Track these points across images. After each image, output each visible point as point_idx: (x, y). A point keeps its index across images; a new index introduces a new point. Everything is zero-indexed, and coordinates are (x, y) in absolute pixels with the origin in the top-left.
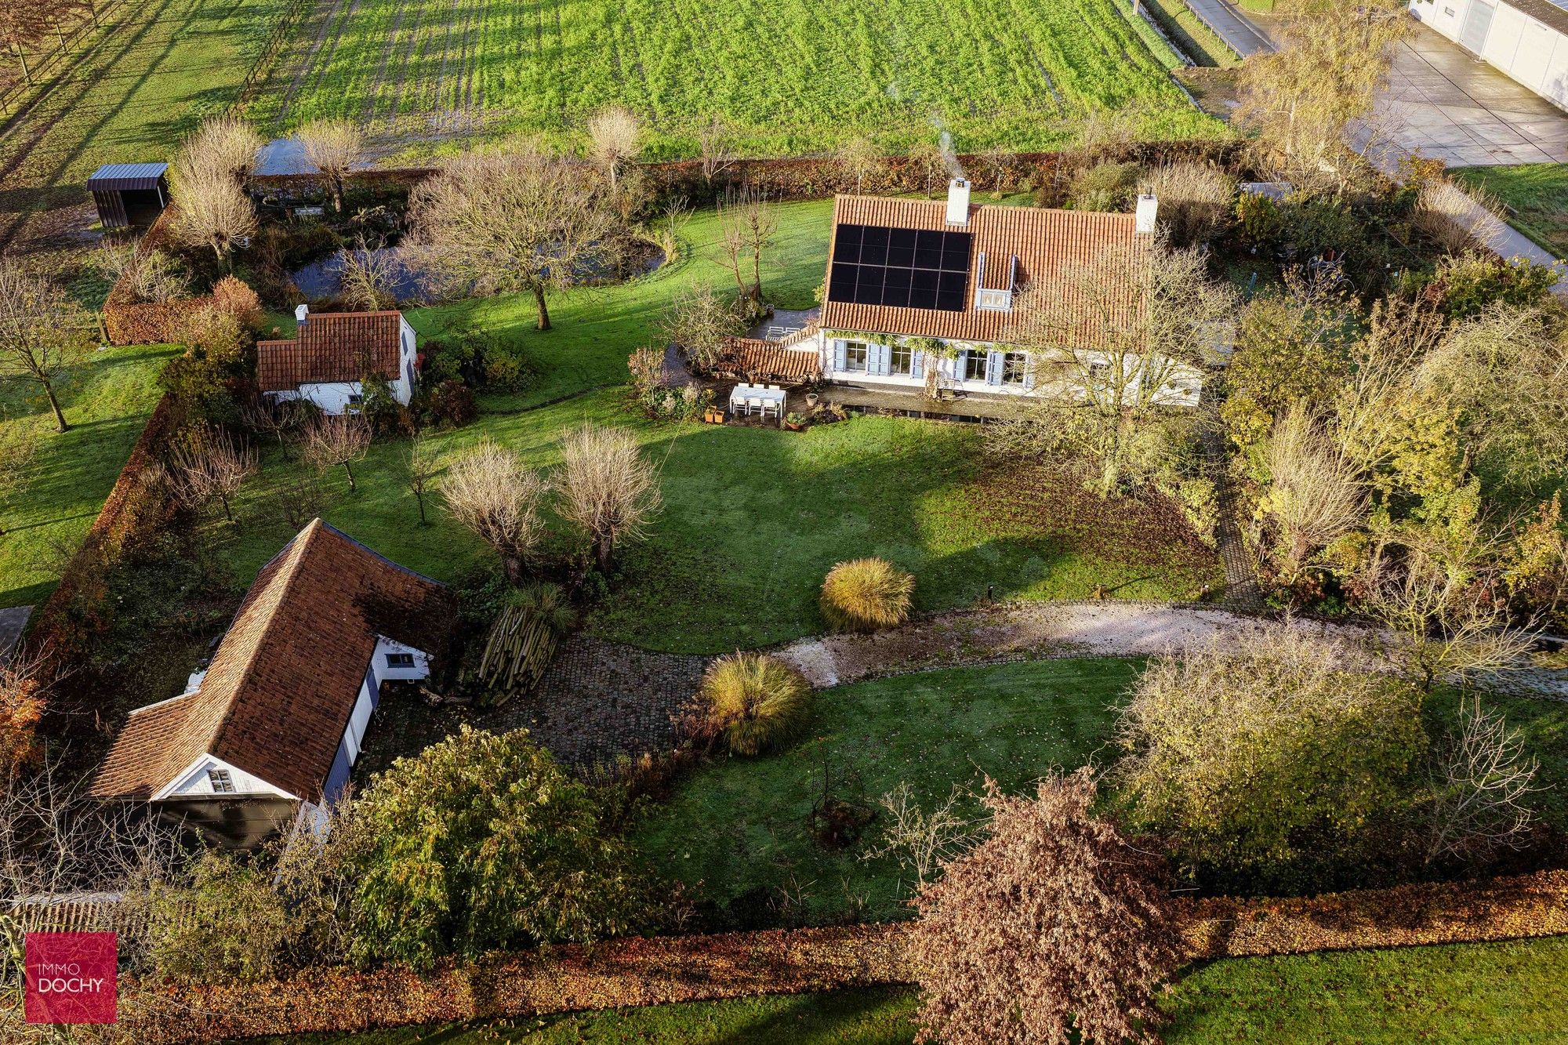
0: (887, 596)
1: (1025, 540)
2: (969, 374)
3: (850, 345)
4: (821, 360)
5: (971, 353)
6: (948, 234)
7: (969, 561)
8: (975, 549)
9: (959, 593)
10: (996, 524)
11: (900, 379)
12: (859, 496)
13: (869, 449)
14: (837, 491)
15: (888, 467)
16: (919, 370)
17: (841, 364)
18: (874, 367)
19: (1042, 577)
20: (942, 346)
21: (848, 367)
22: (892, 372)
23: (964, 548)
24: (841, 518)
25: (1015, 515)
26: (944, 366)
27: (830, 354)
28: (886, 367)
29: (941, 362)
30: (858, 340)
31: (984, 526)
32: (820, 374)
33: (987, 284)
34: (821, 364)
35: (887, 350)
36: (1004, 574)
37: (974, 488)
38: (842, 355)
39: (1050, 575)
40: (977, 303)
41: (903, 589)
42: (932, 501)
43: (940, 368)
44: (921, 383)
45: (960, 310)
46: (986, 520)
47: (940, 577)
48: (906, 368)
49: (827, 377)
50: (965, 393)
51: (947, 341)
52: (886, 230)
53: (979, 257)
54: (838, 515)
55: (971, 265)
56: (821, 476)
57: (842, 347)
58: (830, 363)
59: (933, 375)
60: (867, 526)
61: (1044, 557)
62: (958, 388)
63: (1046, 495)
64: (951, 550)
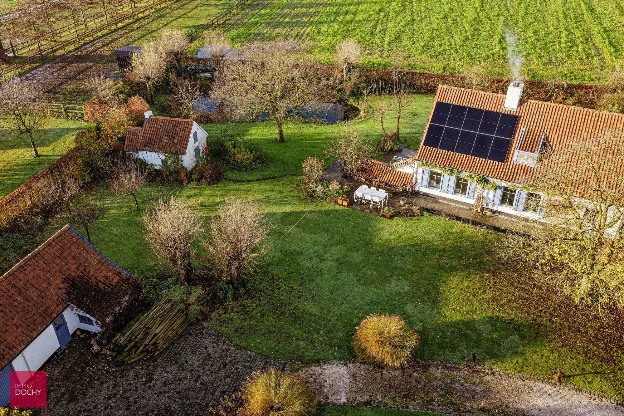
0: (395, 347)
1: (511, 322)
2: (503, 201)
3: (432, 173)
4: (414, 179)
5: (506, 189)
6: (504, 115)
7: (467, 329)
8: (474, 321)
9: (454, 351)
10: (494, 305)
11: (459, 198)
12: (409, 267)
13: (427, 237)
14: (398, 260)
15: (435, 251)
16: (471, 194)
17: (425, 183)
18: (445, 188)
19: (517, 353)
20: (487, 182)
21: (430, 186)
22: (455, 192)
23: (467, 318)
24: (392, 280)
25: (509, 301)
26: (488, 194)
27: (419, 177)
28: (452, 189)
29: (486, 191)
30: (436, 170)
31: (485, 305)
32: (413, 186)
33: (522, 148)
34: (414, 182)
35: (453, 179)
36: (489, 344)
37: (486, 275)
38: (426, 178)
39: (523, 354)
40: (515, 159)
41: (408, 344)
42: (456, 280)
43: (485, 195)
44: (472, 202)
45: (503, 161)
46: (488, 301)
47: (444, 336)
48: (464, 191)
49: (417, 189)
50: (499, 213)
51: (491, 179)
52: (465, 108)
53: (521, 130)
54: (391, 277)
55: (515, 135)
56: (391, 249)
57: (427, 174)
58: (419, 181)
59: (479, 198)
60: (407, 288)
61: (522, 337)
62: (495, 208)
63: (535, 291)
64: (457, 317)
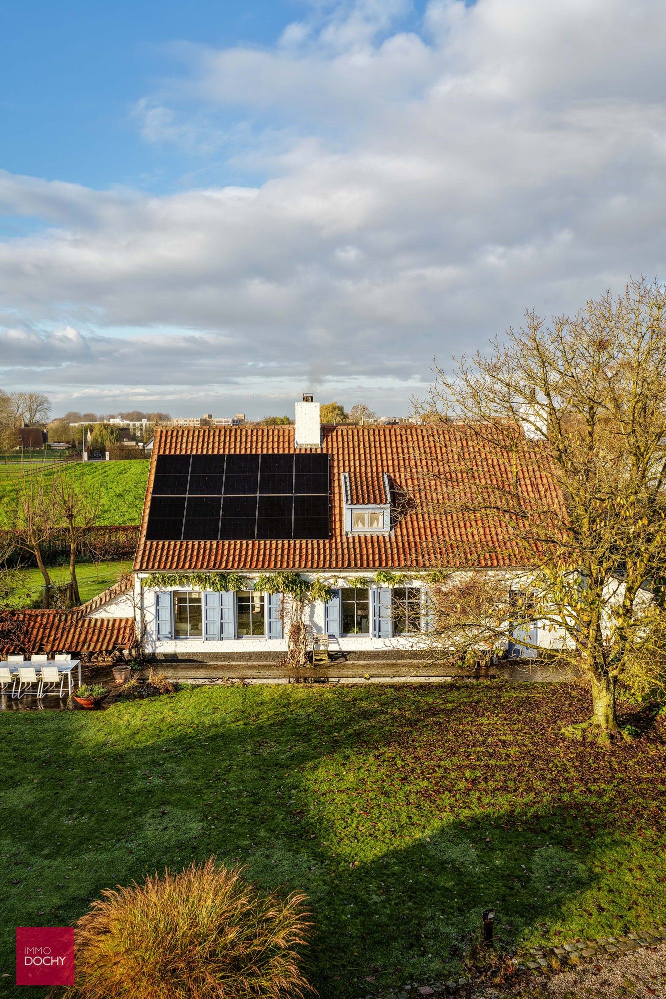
1: (511, 818)
2: (346, 629)
3: (180, 599)
4: (138, 625)
5: (347, 593)
6: (299, 456)
7: (416, 869)
8: (420, 846)
9: (415, 942)
10: (446, 799)
11: (251, 644)
12: (184, 781)
13: (207, 721)
14: (146, 777)
15: (240, 738)
16: (277, 626)
17: (166, 629)
18: (214, 629)
19: (581, 884)
20: (308, 585)
21: (177, 634)
22: (238, 636)
23: (401, 843)
24: (147, 818)
25: (474, 781)
26: (312, 615)
27: (150, 617)
28: (230, 628)
29: (307, 610)
30: (189, 589)
31: (427, 804)
32: (138, 645)
33: (356, 499)
34: (138, 633)
35: (229, 598)
36: (499, 887)
37: (388, 752)
38: (166, 615)
39: (594, 878)
40: (347, 527)
42: (321, 774)
43: (306, 619)
44: (281, 645)
45: (325, 537)
46: (425, 794)
47: (364, 910)
48: (258, 628)
49: (148, 650)
50: (344, 655)
51: (313, 576)
52: (220, 457)
53: (342, 481)
54: (140, 813)
55: (332, 487)
56: (119, 758)
57: (166, 601)
58: (152, 627)
59: (297, 630)
60: (196, 827)
61: (565, 844)
62: (333, 647)
63: (513, 751)
64: (374, 851)
